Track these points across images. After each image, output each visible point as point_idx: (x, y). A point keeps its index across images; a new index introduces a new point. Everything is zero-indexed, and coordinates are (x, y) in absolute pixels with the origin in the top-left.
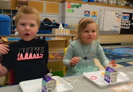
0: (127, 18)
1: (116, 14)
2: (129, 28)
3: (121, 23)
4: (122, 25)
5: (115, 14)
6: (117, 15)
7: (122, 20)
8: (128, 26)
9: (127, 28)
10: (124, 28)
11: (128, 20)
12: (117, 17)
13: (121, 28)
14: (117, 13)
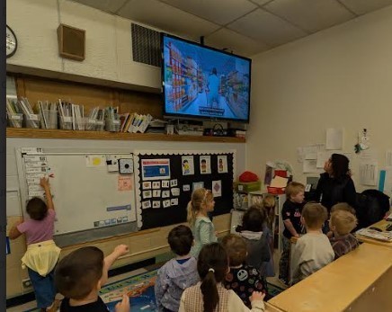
0: (162, 171)
1: (109, 163)
2: (176, 202)
3: (139, 192)
4: (145, 197)
5: (104, 164)
6: (114, 167)
7: (141, 181)
8: (172, 197)
9: (167, 204)
10: (158, 206)
11: (169, 177)
12: (117, 175)
13: (144, 207)
14: (114, 160)
